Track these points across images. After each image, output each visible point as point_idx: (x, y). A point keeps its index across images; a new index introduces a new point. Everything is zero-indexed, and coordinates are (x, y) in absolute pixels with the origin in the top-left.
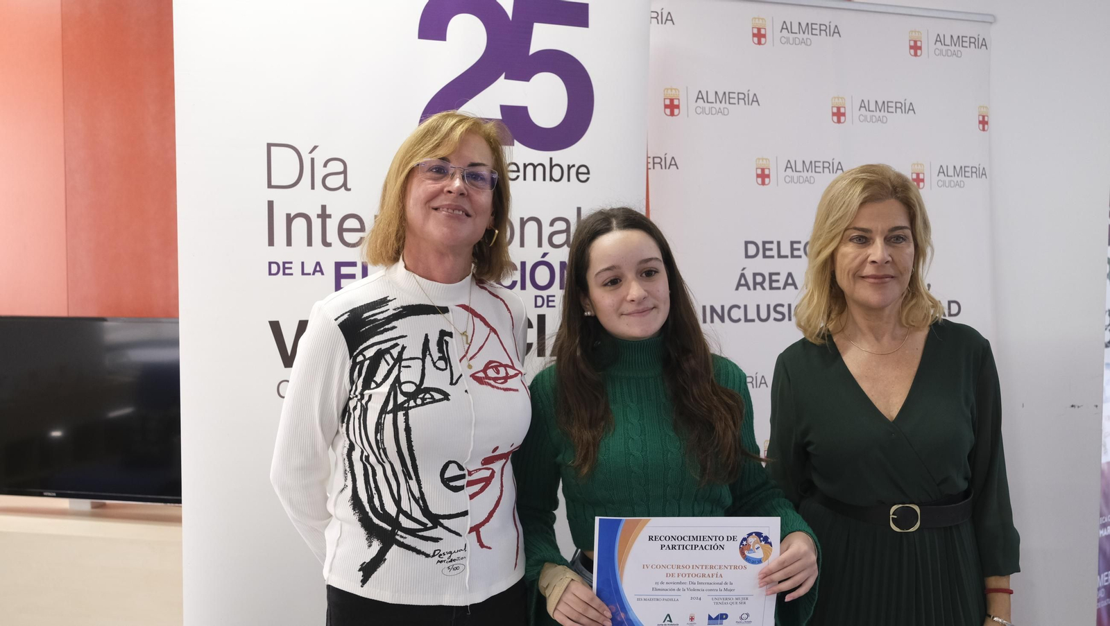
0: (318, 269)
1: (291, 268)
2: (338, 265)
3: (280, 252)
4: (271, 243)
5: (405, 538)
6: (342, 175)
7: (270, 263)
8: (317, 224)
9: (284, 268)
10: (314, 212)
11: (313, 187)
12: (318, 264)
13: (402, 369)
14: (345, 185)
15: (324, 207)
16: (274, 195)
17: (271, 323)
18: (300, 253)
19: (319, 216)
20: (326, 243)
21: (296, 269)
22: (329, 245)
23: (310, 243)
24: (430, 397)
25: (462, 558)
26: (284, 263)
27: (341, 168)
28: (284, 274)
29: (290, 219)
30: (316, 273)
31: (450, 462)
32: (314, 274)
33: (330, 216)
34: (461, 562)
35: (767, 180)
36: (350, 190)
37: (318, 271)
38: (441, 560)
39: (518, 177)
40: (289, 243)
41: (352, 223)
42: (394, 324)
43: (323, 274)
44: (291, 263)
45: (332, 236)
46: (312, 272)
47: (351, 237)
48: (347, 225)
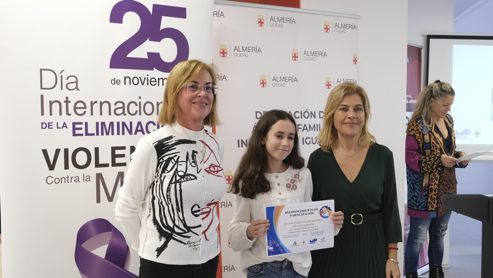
0: (65, 126)
1: (52, 125)
2: (74, 124)
3: (47, 118)
4: (42, 114)
5: (176, 236)
6: (76, 83)
7: (42, 123)
8: (64, 105)
9: (49, 125)
10: (62, 100)
11: (62, 89)
12: (65, 123)
13: (178, 166)
14: (77, 88)
15: (67, 98)
16: (43, 92)
17: (43, 150)
18: (56, 118)
19: (65, 102)
20: (68, 114)
21: (54, 126)
22: (70, 115)
23: (61, 114)
24: (189, 178)
25: (199, 245)
26: (49, 123)
27: (74, 80)
28: (49, 128)
29: (51, 103)
30: (64, 128)
31: (195, 205)
32: (63, 128)
33: (70, 102)
34: (198, 246)
35: (265, 85)
36: (79, 90)
37: (65, 127)
38: (190, 245)
39: (156, 84)
40: (51, 114)
41: (80, 105)
42: (175, 147)
43: (67, 128)
44: (52, 123)
45: (71, 110)
46: (62, 127)
47: (80, 111)
48: (78, 105)
